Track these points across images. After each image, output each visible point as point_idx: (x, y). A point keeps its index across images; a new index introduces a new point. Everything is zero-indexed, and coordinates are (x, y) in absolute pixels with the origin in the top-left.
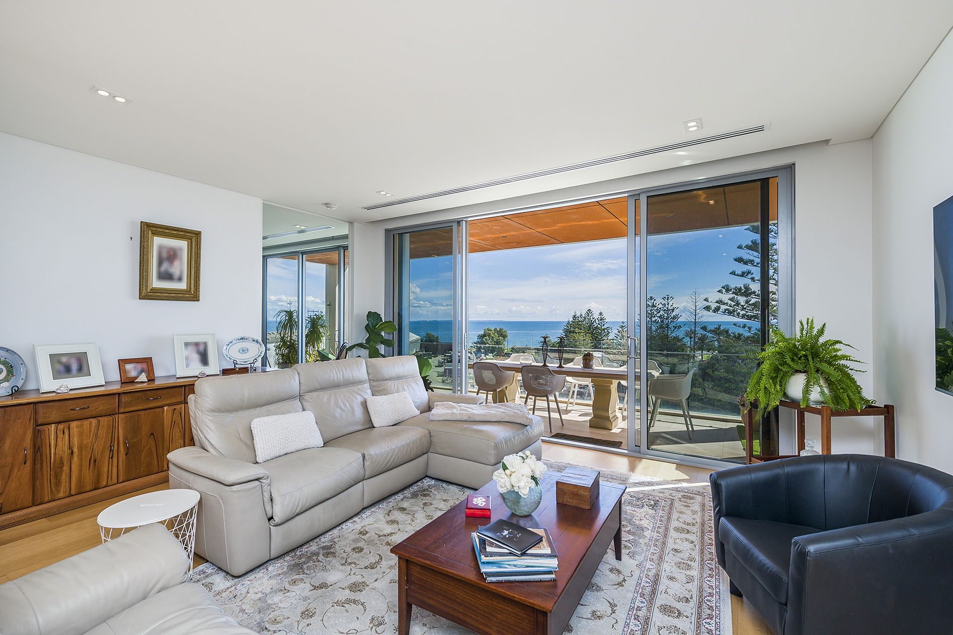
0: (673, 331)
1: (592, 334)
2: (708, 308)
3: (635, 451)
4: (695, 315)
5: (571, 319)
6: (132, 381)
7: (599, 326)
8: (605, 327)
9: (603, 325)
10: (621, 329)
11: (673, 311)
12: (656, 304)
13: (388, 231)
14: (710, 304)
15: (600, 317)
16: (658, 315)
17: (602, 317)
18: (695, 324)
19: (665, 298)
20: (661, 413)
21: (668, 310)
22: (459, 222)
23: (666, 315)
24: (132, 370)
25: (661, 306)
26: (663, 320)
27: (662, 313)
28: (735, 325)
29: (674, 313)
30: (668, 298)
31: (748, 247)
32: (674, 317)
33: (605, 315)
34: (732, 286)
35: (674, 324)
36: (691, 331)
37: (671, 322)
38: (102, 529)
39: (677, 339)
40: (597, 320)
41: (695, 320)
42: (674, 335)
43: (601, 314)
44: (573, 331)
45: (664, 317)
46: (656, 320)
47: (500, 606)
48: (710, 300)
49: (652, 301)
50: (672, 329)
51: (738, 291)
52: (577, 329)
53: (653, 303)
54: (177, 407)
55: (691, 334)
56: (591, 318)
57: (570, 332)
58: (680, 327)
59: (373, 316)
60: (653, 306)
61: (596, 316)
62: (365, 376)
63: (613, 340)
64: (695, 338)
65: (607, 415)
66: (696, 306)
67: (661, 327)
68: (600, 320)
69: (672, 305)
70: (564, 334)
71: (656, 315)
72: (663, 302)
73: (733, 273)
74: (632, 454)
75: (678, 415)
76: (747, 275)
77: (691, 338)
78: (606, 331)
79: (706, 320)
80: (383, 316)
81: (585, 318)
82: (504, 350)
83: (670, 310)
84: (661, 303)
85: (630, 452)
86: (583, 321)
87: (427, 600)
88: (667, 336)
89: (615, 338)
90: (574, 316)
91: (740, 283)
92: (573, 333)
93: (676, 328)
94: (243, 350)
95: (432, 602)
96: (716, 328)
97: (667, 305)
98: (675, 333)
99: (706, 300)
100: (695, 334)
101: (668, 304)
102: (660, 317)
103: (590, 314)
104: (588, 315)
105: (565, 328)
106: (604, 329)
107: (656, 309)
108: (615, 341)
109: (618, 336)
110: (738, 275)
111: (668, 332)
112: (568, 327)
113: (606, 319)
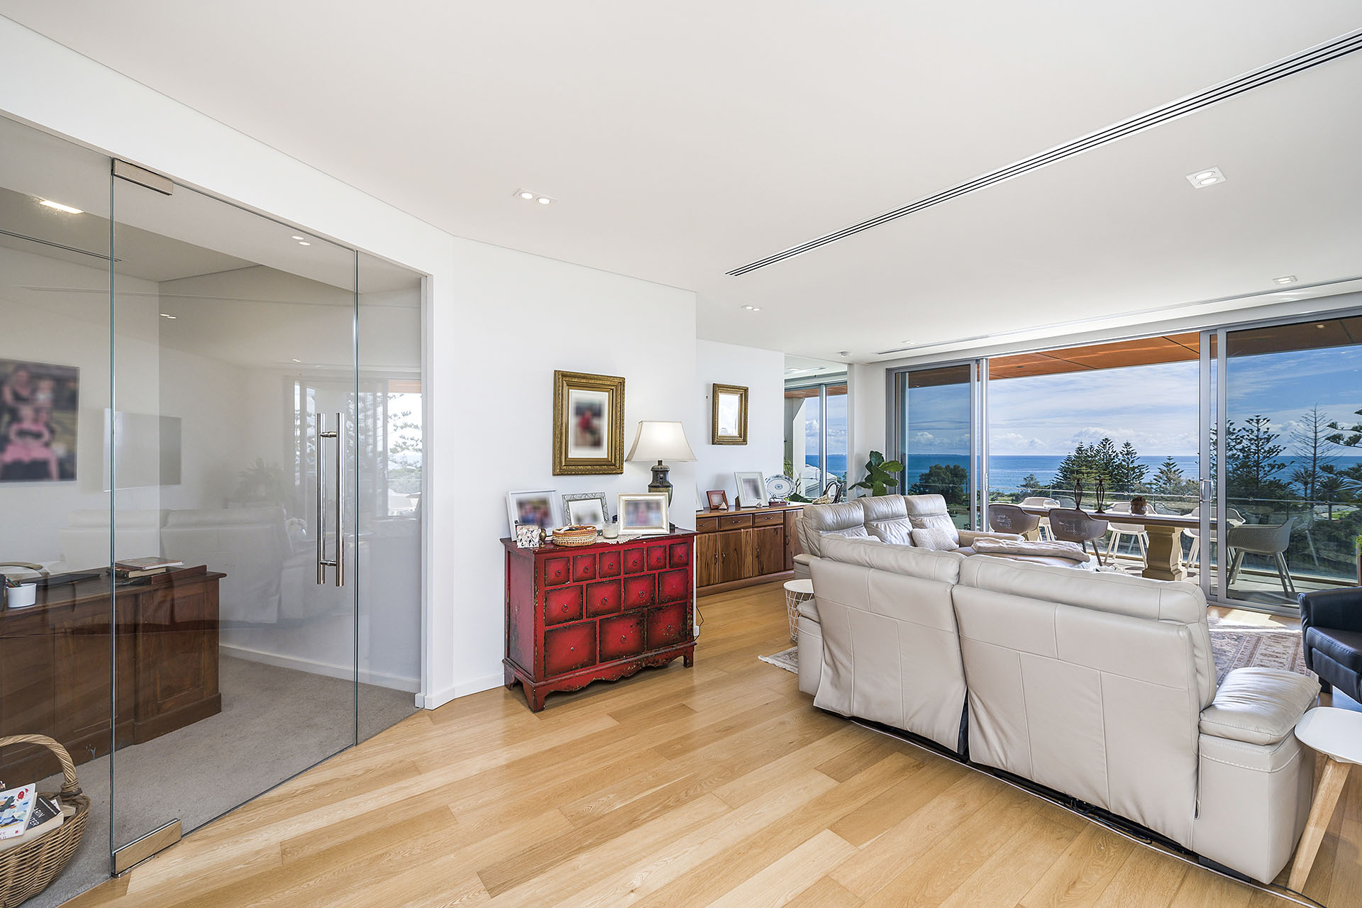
0: (1268, 472)
2: (1336, 439)
4: (1315, 448)
6: (717, 508)
7: (1123, 463)
8: (1135, 464)
9: (1132, 462)
10: (1165, 469)
11: (1268, 441)
12: (1234, 429)
13: (888, 371)
14: (1341, 432)
15: (1125, 450)
16: (1239, 447)
17: (1130, 450)
18: (1315, 461)
19: (1252, 420)
20: (1243, 572)
22: (977, 361)
23: (1253, 447)
24: (716, 500)
26: (1248, 455)
27: (1245, 443)
29: (1271, 445)
30: (1258, 420)
32: (1271, 451)
33: (1134, 447)
35: (1271, 461)
36: (1306, 472)
37: (1264, 457)
38: (788, 593)
39: (1276, 484)
41: (1315, 454)
42: (1270, 478)
43: (1127, 445)
44: (1077, 471)
45: (1249, 450)
46: (1234, 455)
48: (1340, 425)
50: (1267, 469)
52: (1084, 468)
54: (749, 530)
55: (1306, 478)
56: (1110, 451)
57: (1072, 472)
58: (1283, 466)
59: (875, 454)
61: (1118, 447)
62: (905, 512)
63: (1150, 484)
64: (1313, 483)
65: (1168, 566)
66: (1316, 433)
67: (1244, 465)
69: (1266, 432)
70: (1060, 474)
71: (1234, 447)
75: (1272, 575)
77: (1306, 484)
78: (1137, 470)
79: (1338, 455)
80: (884, 456)
82: (960, 496)
83: (1261, 439)
84: (1244, 429)
86: (1095, 456)
88: (1256, 481)
89: (1155, 482)
90: (1079, 449)
92: (1077, 474)
94: (779, 487)
96: (1353, 469)
97: (1256, 432)
98: (1274, 475)
99: (1333, 426)
100: (1314, 478)
101: (1258, 430)
102: (1242, 450)
103: (1108, 446)
105: (1063, 465)
106: (1133, 469)
107: (1234, 437)
108: (1154, 487)
109: (1161, 478)
111: (1258, 474)
113: (1136, 453)
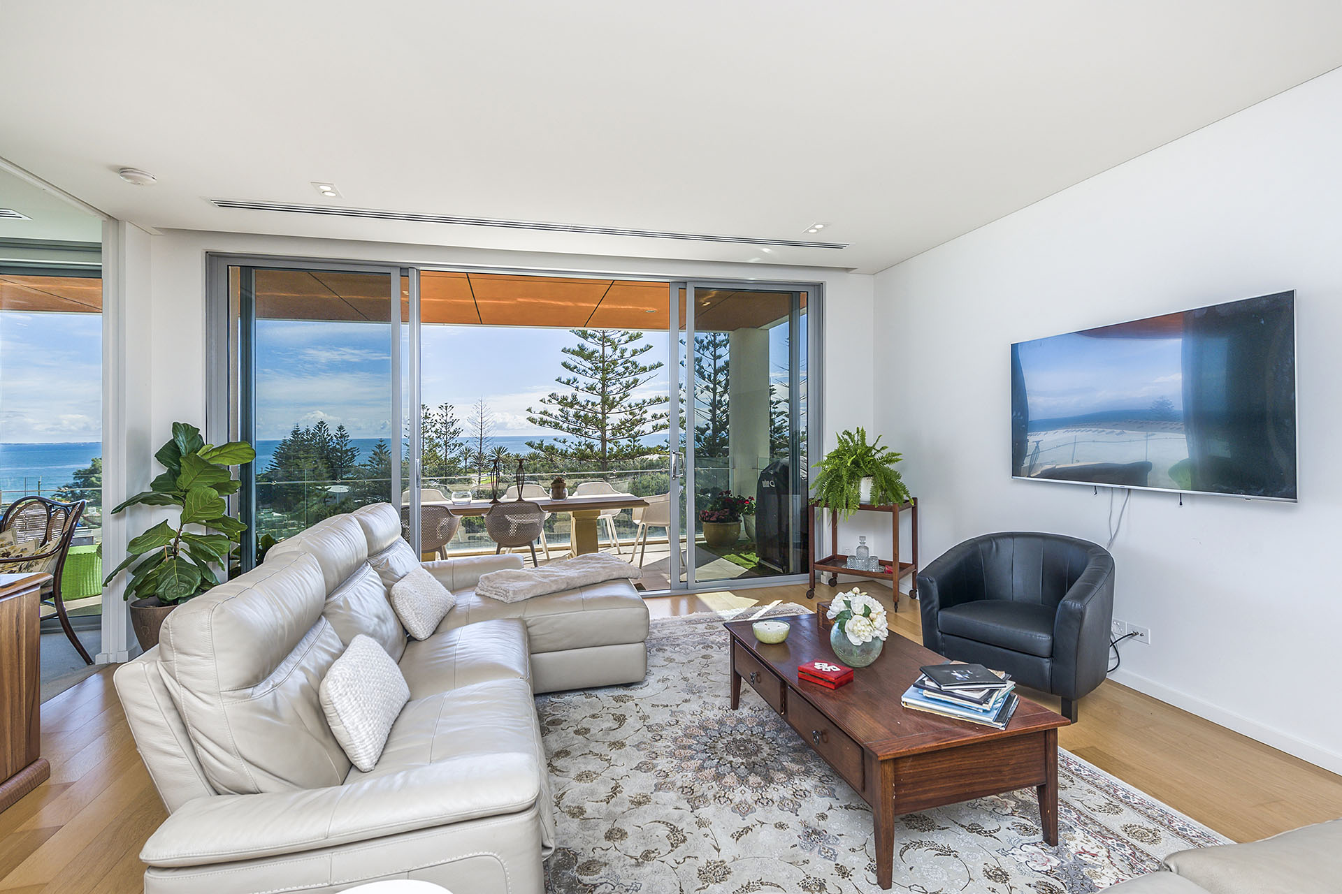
1: (328, 458)
3: (681, 589)
5: (289, 437)
7: (338, 446)
8: (348, 447)
9: (345, 445)
10: (378, 450)
11: (452, 425)
12: (430, 414)
13: (212, 257)
15: (339, 433)
16: (434, 429)
17: (344, 433)
18: (481, 440)
19: (443, 406)
21: (446, 423)
22: (404, 270)
23: (444, 429)
25: (437, 417)
26: (439, 436)
27: (438, 426)
28: (555, 440)
30: (447, 407)
31: (574, 352)
32: (455, 432)
33: (348, 431)
34: (560, 395)
35: (454, 441)
37: (450, 438)
39: (457, 460)
40: (334, 438)
41: (481, 435)
42: (453, 455)
43: (341, 428)
44: (294, 456)
45: (441, 432)
47: (1011, 749)
49: (425, 411)
50: (452, 447)
51: (563, 401)
52: (302, 452)
53: (426, 413)
56: (325, 435)
57: (288, 458)
58: (462, 444)
61: (333, 431)
67: (438, 445)
68: (340, 438)
69: (452, 417)
70: (275, 461)
71: (430, 429)
72: (441, 412)
73: (559, 380)
74: (675, 592)
76: (572, 384)
77: (466, 458)
78: (350, 453)
79: (493, 436)
81: (313, 434)
83: (448, 423)
84: (437, 414)
85: (673, 591)
86: (311, 440)
87: (924, 797)
91: (568, 392)
92: (294, 459)
93: (456, 446)
95: (931, 795)
97: (445, 417)
98: (456, 453)
101: (446, 415)
102: (436, 432)
103: (323, 429)
104: (320, 431)
105: (278, 451)
106: (347, 451)
107: (429, 421)
108: (369, 467)
109: (374, 459)
110: (563, 383)
111: (446, 452)
112: (283, 449)
113: (348, 436)
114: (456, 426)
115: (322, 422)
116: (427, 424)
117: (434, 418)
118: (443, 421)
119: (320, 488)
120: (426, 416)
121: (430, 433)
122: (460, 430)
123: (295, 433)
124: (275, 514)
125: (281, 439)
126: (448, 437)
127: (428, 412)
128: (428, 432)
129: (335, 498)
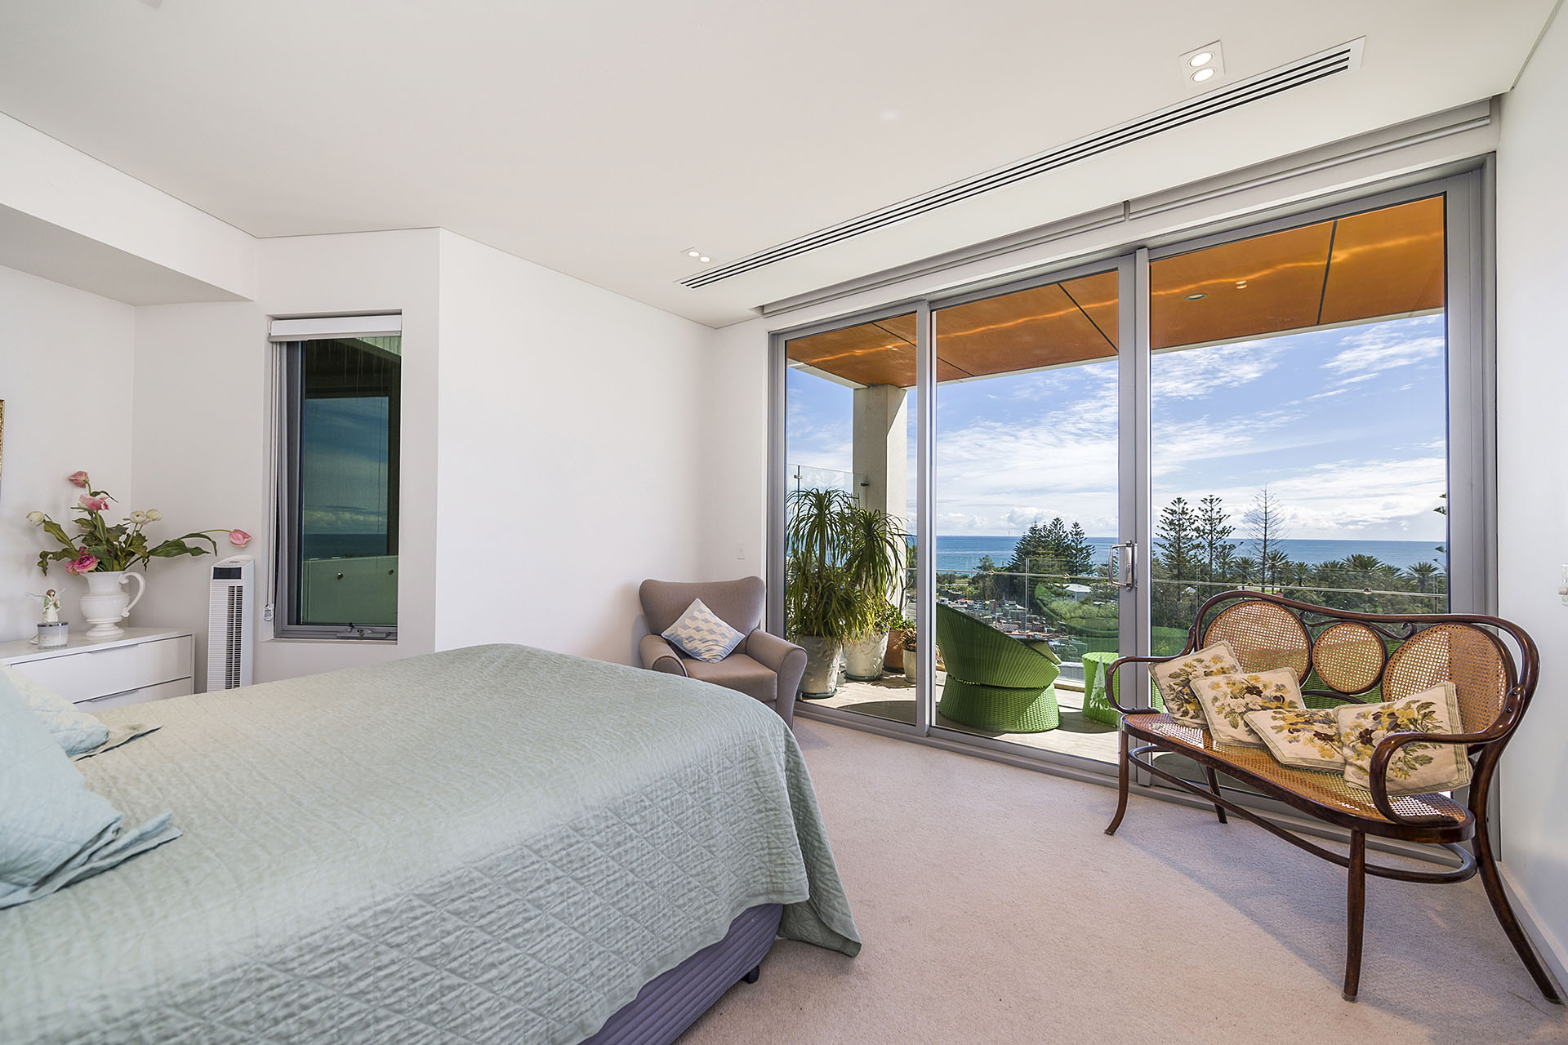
1: (1063, 555)
5: (1028, 533)
21: (1211, 519)
25: (1198, 513)
40: (1070, 536)
49: (1182, 505)
53: (1183, 508)
60: (1183, 513)
68: (1076, 535)
81: (1050, 532)
93: (1225, 548)
104: (1056, 528)
112: (1022, 544)
114: (1225, 523)
115: (1058, 519)
116: (1184, 521)
117: (1194, 514)
118: (1206, 517)
119: (1058, 585)
120: (1183, 511)
121: (1188, 532)
122: (1231, 529)
123: (1033, 530)
124: (1018, 607)
125: (1021, 535)
126: (1215, 538)
127: (1186, 506)
128: (1185, 530)
129: (1073, 597)
